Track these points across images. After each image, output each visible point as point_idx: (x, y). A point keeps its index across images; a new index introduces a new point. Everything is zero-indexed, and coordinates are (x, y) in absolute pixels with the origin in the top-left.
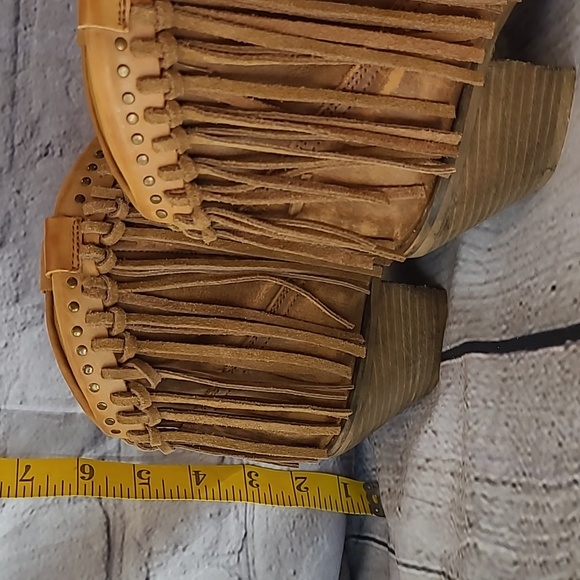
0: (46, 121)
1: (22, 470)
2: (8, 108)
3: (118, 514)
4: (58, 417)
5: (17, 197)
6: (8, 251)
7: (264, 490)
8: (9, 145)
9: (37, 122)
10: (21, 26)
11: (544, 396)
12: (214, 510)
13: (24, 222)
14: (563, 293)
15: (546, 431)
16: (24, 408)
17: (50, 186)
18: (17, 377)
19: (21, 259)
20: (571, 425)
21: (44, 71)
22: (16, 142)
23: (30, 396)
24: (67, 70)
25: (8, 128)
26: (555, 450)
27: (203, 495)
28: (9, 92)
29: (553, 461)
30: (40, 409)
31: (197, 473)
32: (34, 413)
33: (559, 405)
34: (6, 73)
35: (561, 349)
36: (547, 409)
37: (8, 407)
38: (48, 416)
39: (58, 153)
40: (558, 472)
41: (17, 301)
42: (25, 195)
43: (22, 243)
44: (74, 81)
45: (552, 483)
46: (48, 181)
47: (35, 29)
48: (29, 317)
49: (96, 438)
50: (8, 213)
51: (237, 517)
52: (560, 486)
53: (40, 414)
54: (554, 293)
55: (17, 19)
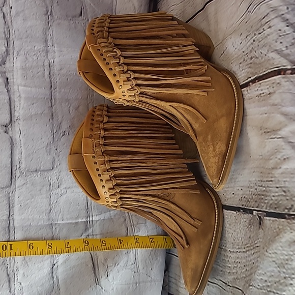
0: (63, 123)
1: (67, 244)
2: (51, 120)
3: (95, 254)
4: (73, 223)
5: (56, 151)
6: (55, 170)
7: (141, 244)
8: (52, 133)
9: (60, 124)
10: (53, 89)
11: (230, 225)
12: (126, 252)
13: (59, 160)
14: (236, 196)
15: (230, 235)
16: (63, 222)
17: (66, 146)
18: (60, 212)
19: (59, 173)
20: (237, 235)
21: (61, 105)
22: (54, 132)
23: (65, 218)
24: (69, 103)
25: (52, 128)
26: (233, 241)
27: (123, 247)
28: (51, 114)
29: (232, 245)
30: (68, 222)
31: (120, 240)
32: (66, 223)
33: (234, 229)
34: (49, 107)
35: (235, 212)
36: (231, 229)
37: (58, 222)
38: (71, 223)
39: (67, 134)
40: (233, 248)
41: (59, 187)
42: (58, 150)
43: (59, 167)
44: (71, 107)
45: (232, 250)
46: (65, 145)
47: (57, 89)
48: (62, 192)
49: (86, 229)
50: (54, 158)
51: (133, 253)
52: (234, 252)
53: (68, 223)
54: (233, 195)
55: (51, 86)
